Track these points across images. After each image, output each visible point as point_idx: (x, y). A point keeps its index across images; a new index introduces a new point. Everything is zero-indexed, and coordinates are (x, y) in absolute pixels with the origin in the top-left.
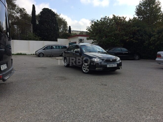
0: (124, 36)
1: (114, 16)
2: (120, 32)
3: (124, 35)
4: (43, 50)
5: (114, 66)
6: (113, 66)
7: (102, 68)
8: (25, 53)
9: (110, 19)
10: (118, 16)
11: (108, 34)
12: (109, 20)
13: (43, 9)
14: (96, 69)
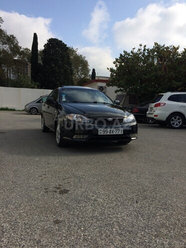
0: (174, 82)
1: (157, 45)
2: (166, 73)
3: (174, 79)
4: (37, 103)
5: (117, 133)
6: (114, 133)
7: (88, 136)
8: (13, 108)
9: (148, 50)
10: (164, 46)
11: (143, 76)
12: (146, 51)
13: (50, 39)
14: (74, 137)
